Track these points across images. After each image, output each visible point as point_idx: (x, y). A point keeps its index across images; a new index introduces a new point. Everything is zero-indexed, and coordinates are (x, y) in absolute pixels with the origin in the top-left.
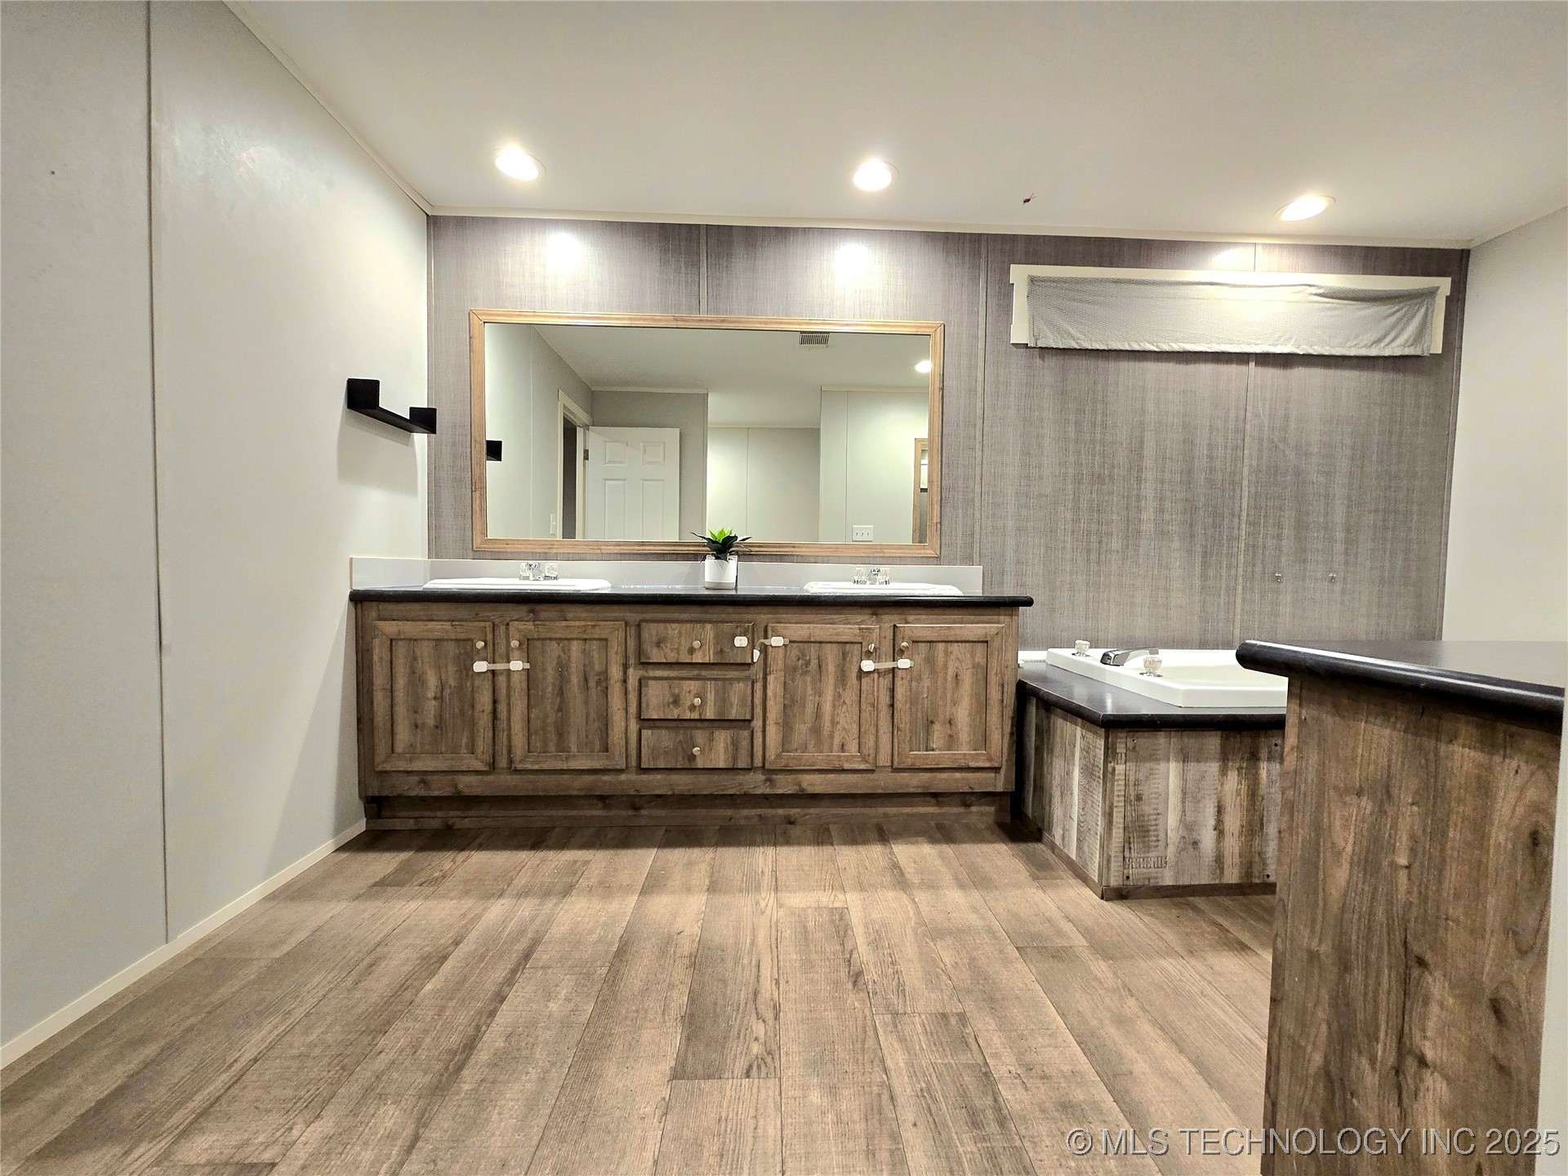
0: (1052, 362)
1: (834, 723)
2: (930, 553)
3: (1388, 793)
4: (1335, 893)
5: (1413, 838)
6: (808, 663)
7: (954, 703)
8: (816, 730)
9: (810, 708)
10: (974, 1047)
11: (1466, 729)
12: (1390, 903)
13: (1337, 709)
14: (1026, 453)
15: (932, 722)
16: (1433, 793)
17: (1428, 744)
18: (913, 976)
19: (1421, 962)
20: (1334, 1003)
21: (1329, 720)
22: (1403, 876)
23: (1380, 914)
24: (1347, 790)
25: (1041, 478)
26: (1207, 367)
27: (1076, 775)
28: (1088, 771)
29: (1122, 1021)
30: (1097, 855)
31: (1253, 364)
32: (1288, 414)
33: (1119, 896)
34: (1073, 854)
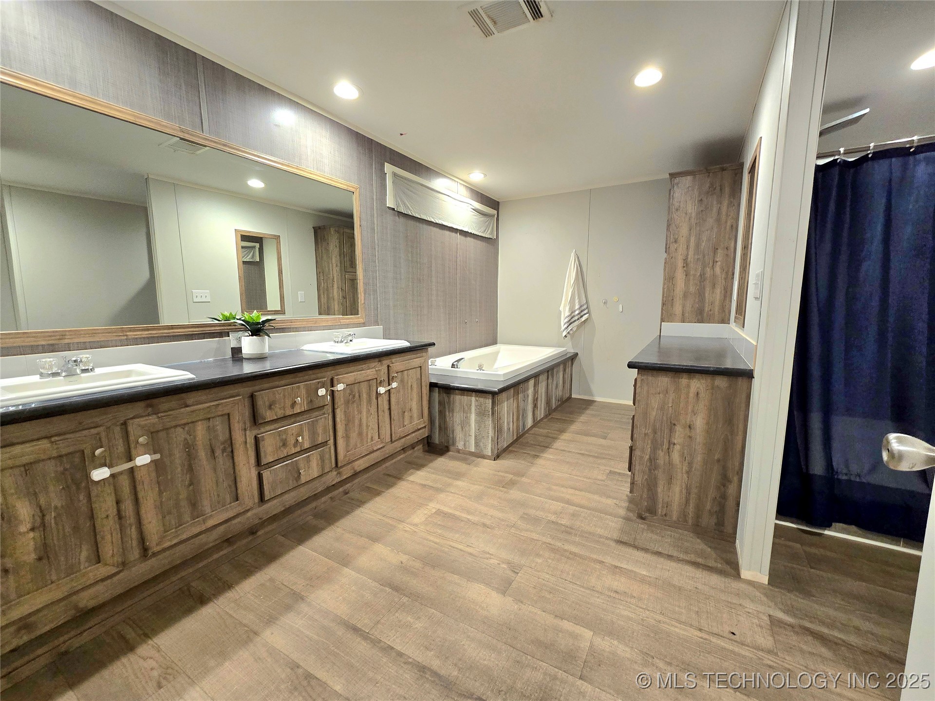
0: (402, 220)
1: (367, 426)
2: (361, 321)
3: (667, 392)
4: (652, 418)
5: (673, 400)
6: (354, 396)
7: (411, 400)
8: (360, 434)
9: (357, 422)
10: (540, 519)
11: (685, 375)
12: (667, 414)
13: (652, 375)
14: (395, 266)
15: (404, 412)
16: (677, 390)
17: (676, 380)
19: (674, 425)
20: (652, 443)
21: (650, 378)
22: (670, 408)
23: (665, 418)
24: (656, 394)
25: (401, 279)
26: (447, 233)
27: (473, 417)
28: (481, 414)
29: (549, 489)
30: (490, 445)
31: (458, 234)
32: (466, 256)
33: (497, 457)
34: (473, 449)
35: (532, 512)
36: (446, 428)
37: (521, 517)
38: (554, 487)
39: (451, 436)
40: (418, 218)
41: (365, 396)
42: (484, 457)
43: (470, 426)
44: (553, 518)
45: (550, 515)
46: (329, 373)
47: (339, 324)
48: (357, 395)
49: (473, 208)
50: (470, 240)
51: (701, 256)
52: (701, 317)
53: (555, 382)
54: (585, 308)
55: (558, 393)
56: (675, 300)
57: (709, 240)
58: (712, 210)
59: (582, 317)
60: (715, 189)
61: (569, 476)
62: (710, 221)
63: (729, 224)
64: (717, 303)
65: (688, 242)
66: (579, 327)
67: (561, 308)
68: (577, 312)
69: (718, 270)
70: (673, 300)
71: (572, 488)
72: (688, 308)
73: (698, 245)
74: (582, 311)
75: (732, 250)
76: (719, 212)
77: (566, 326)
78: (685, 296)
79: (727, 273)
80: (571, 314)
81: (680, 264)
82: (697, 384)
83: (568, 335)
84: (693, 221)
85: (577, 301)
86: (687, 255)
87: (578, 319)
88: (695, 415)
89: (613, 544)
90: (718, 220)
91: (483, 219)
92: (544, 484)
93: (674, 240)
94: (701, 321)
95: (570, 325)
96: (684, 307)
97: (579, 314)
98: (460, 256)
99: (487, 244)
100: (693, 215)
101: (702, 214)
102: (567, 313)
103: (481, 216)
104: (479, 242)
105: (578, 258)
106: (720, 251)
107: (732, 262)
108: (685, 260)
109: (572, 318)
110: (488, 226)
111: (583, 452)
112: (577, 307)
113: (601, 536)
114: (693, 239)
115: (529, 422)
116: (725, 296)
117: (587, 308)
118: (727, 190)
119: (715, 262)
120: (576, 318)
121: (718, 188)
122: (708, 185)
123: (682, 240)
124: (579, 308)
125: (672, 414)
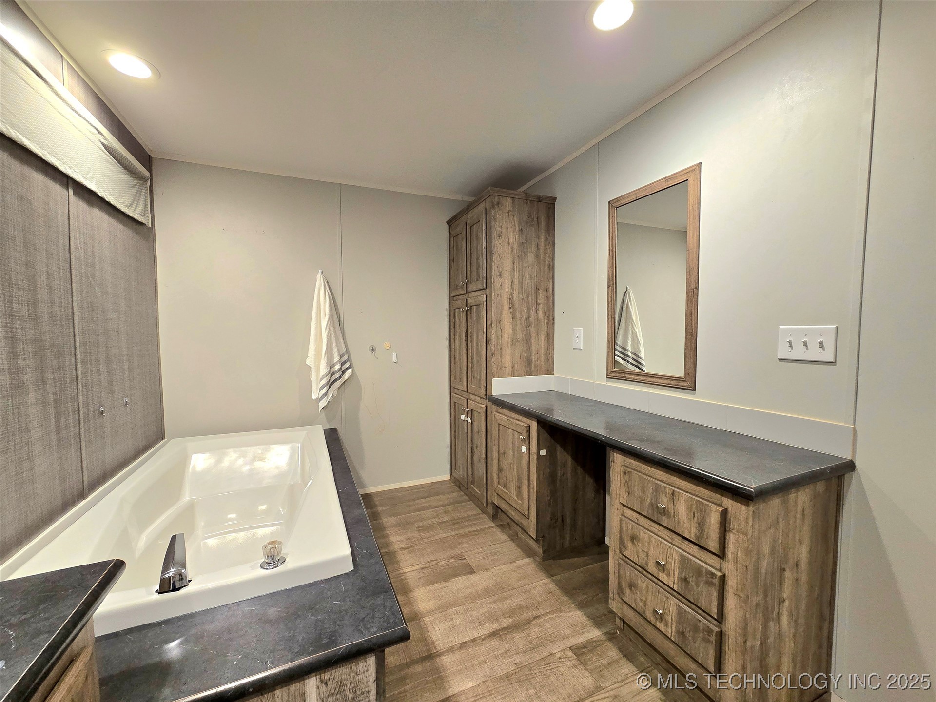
3: (778, 522)
5: (783, 530)
12: (778, 559)
16: (787, 513)
17: (786, 499)
19: (784, 570)
22: (781, 547)
23: (775, 565)
24: (767, 530)
32: (93, 252)
50: (98, 215)
51: (525, 296)
52: (529, 368)
54: (346, 362)
56: (503, 348)
57: (531, 278)
58: (531, 243)
59: (344, 372)
60: (533, 220)
62: (531, 257)
63: (547, 263)
64: (542, 351)
65: (513, 277)
66: (340, 388)
67: (310, 361)
68: (337, 367)
69: (540, 313)
70: (501, 349)
72: (517, 359)
73: (521, 283)
74: (342, 365)
75: (551, 292)
76: (538, 245)
77: (324, 391)
78: (513, 344)
79: (548, 317)
80: (330, 371)
81: (506, 304)
82: (803, 498)
83: (328, 406)
84: (516, 254)
85: (335, 350)
86: (513, 293)
87: (340, 377)
88: (801, 544)
90: (537, 256)
93: (498, 274)
94: (529, 374)
95: (329, 387)
96: (513, 356)
97: (341, 369)
98: (77, 248)
99: (135, 235)
100: (516, 246)
101: (523, 245)
102: (324, 370)
104: (119, 226)
105: (328, 283)
106: (541, 292)
107: (551, 304)
108: (511, 299)
109: (331, 376)
110: (136, 195)
112: (336, 358)
114: (516, 274)
116: (548, 344)
117: (348, 359)
118: (543, 223)
119: (538, 304)
120: (337, 376)
121: (535, 220)
122: (526, 214)
123: (506, 275)
124: (340, 361)
125: (782, 554)
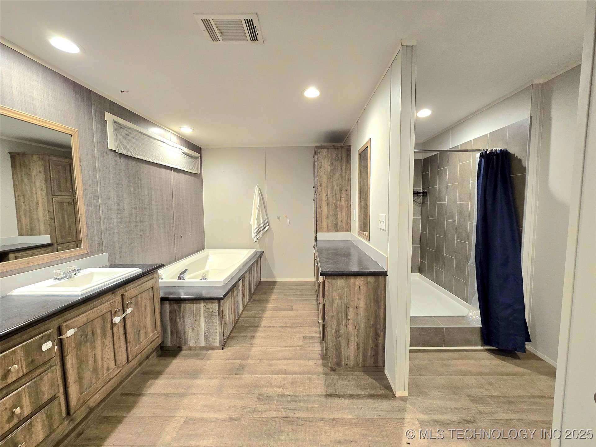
0: (123, 160)
1: (103, 359)
2: (85, 251)
3: (343, 288)
4: (336, 305)
5: (347, 292)
6: (87, 336)
7: (145, 318)
8: (95, 370)
9: (91, 359)
10: (272, 395)
11: (352, 277)
12: (344, 302)
13: (334, 279)
14: (118, 199)
15: (140, 331)
16: (349, 286)
17: (348, 280)
18: (239, 403)
19: (348, 307)
20: (337, 321)
21: (333, 281)
22: (346, 298)
23: (343, 304)
24: (337, 290)
25: (124, 210)
26: (163, 170)
27: (202, 319)
28: (209, 315)
29: (270, 365)
30: (218, 338)
31: (172, 171)
32: (180, 187)
33: (224, 346)
34: (203, 344)
35: (265, 391)
36: (177, 332)
37: (258, 399)
38: (273, 362)
39: (183, 337)
40: (138, 158)
41: (99, 331)
42: (213, 349)
43: (199, 326)
44: (280, 391)
45: (277, 389)
46: (55, 323)
47: (59, 259)
48: (90, 333)
49: (183, 152)
50: (181, 175)
51: (334, 194)
52: (337, 229)
53: (253, 275)
54: (267, 222)
55: (254, 280)
56: (323, 219)
57: (337, 185)
58: (338, 169)
59: (265, 228)
60: (338, 158)
61: (279, 348)
62: (338, 175)
63: (347, 178)
64: (344, 221)
65: (327, 186)
66: (263, 234)
67: (251, 223)
68: (262, 225)
69: (343, 202)
70: (321, 219)
71: (285, 359)
72: (330, 224)
73: (332, 188)
74: (265, 224)
75: (349, 191)
76: (341, 169)
77: (255, 235)
78: (328, 217)
79: (348, 204)
80: (258, 227)
81: (324, 198)
82: (359, 282)
83: (257, 241)
84: (329, 174)
85: (261, 218)
86: (327, 193)
87: (263, 230)
88: (359, 300)
89: (324, 399)
90: (341, 175)
91: (191, 160)
92: (265, 361)
93: (320, 185)
94: (337, 231)
95: (258, 233)
96: (328, 223)
97: (263, 226)
98: (174, 187)
99: (194, 178)
100: (329, 171)
101: (333, 171)
102: (256, 226)
103: (189, 158)
104: (188, 177)
105: (260, 189)
106: (343, 192)
107: (349, 198)
108: (326, 196)
109: (259, 229)
110: (195, 164)
111: (282, 325)
112: (262, 221)
113: (315, 396)
114: (329, 185)
115: (241, 308)
116: (348, 217)
117: (268, 222)
118: (344, 159)
119: (341, 198)
120: (262, 229)
121: (340, 157)
122: (335, 155)
123: (324, 185)
124: (263, 222)
125: (347, 301)
